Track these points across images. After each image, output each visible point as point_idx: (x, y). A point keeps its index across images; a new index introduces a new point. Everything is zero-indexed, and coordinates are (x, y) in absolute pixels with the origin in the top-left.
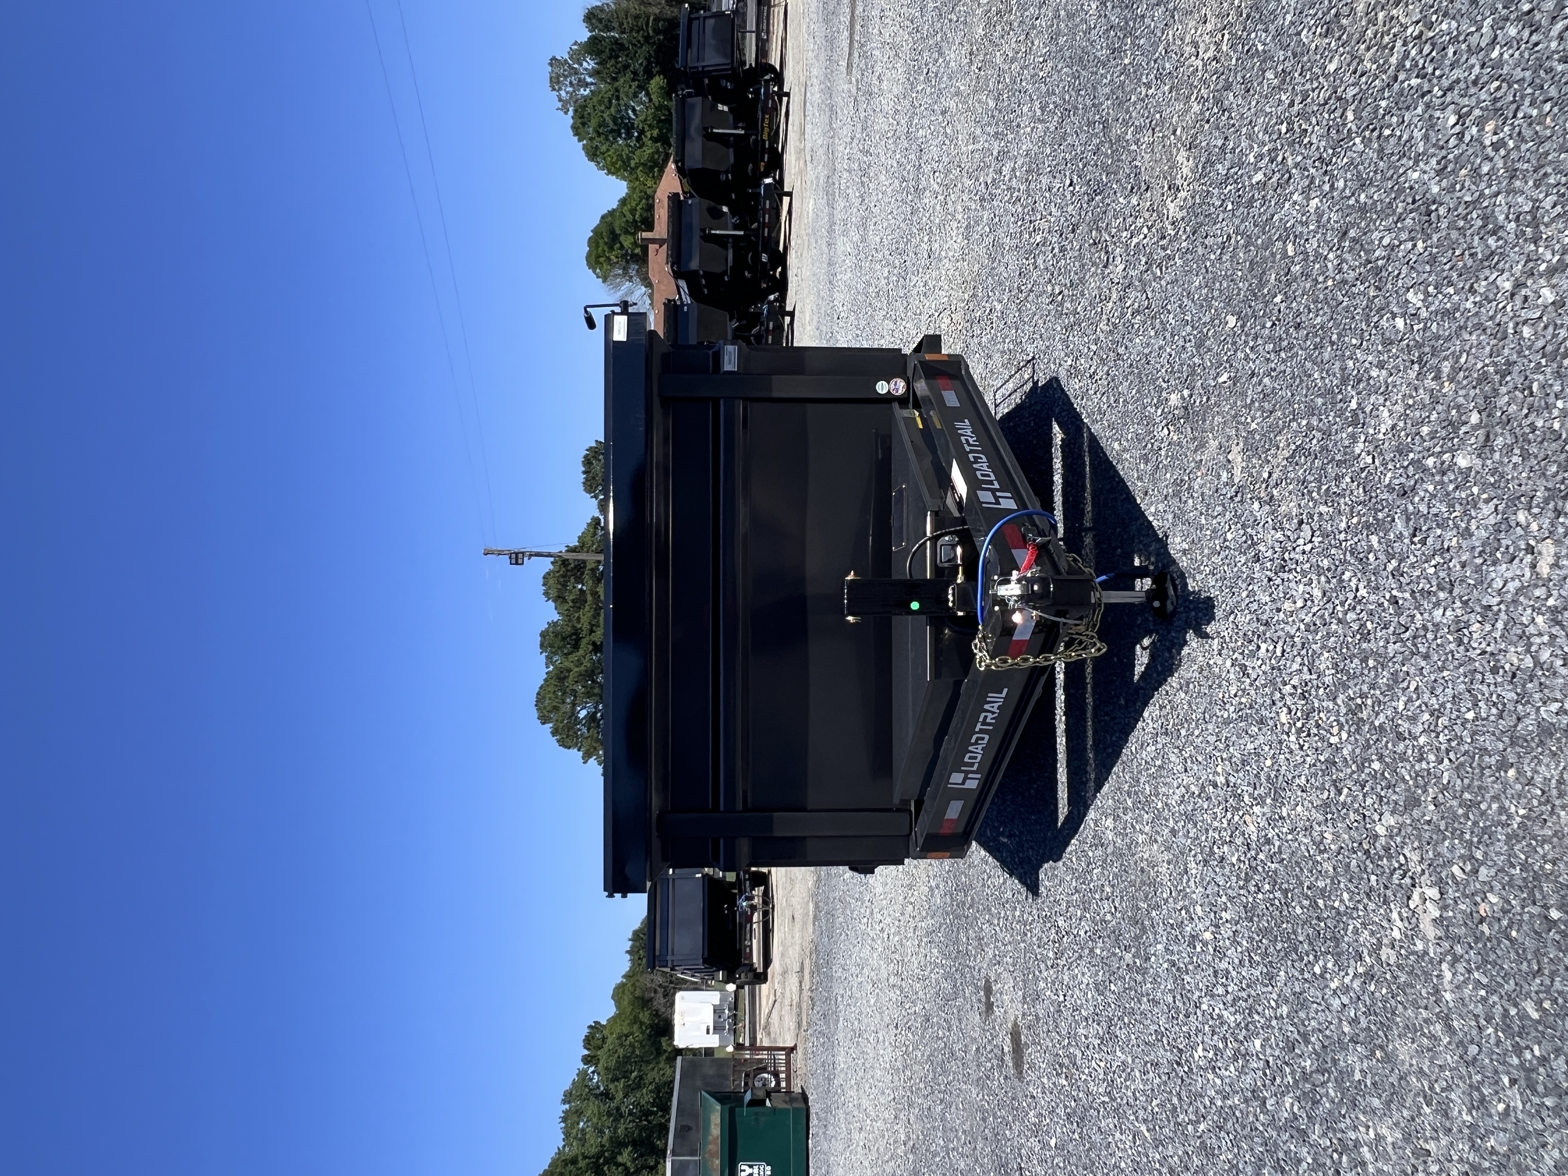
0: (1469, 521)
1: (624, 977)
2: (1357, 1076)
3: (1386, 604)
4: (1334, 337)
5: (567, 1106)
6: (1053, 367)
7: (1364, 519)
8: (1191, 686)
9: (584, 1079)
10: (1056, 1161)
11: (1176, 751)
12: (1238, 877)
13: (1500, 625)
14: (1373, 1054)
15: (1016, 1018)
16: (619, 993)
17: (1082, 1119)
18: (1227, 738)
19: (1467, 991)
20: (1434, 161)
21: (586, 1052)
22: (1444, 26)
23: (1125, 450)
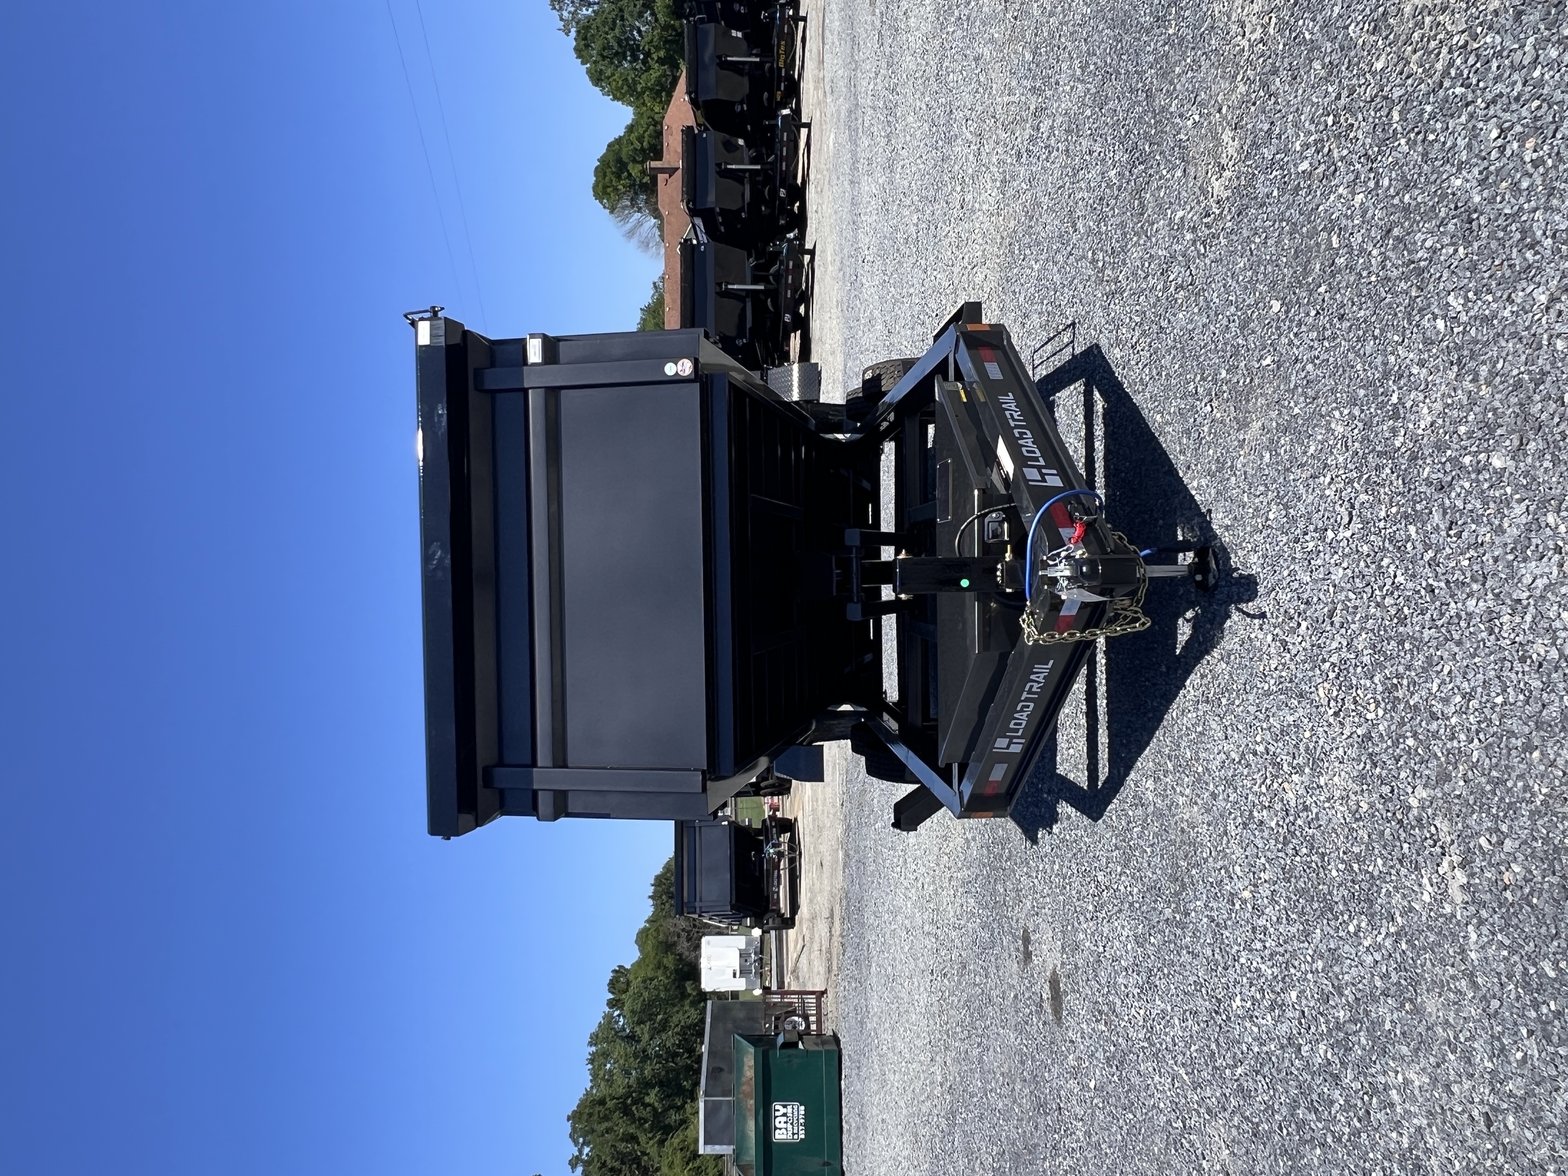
0: (1502, 519)
1: (647, 921)
2: (1388, 1026)
3: (1423, 592)
4: (1377, 332)
5: (594, 1049)
6: (1093, 333)
7: (1402, 509)
8: (1232, 657)
9: (610, 1023)
10: (1095, 1101)
11: (1216, 718)
12: (1277, 840)
13: (1528, 618)
14: (1403, 1005)
15: (1055, 966)
16: (642, 938)
17: (1121, 1063)
18: (1267, 709)
19: (1491, 951)
20: (1476, 171)
21: (612, 996)
22: (1488, 39)
23: (1167, 423)
